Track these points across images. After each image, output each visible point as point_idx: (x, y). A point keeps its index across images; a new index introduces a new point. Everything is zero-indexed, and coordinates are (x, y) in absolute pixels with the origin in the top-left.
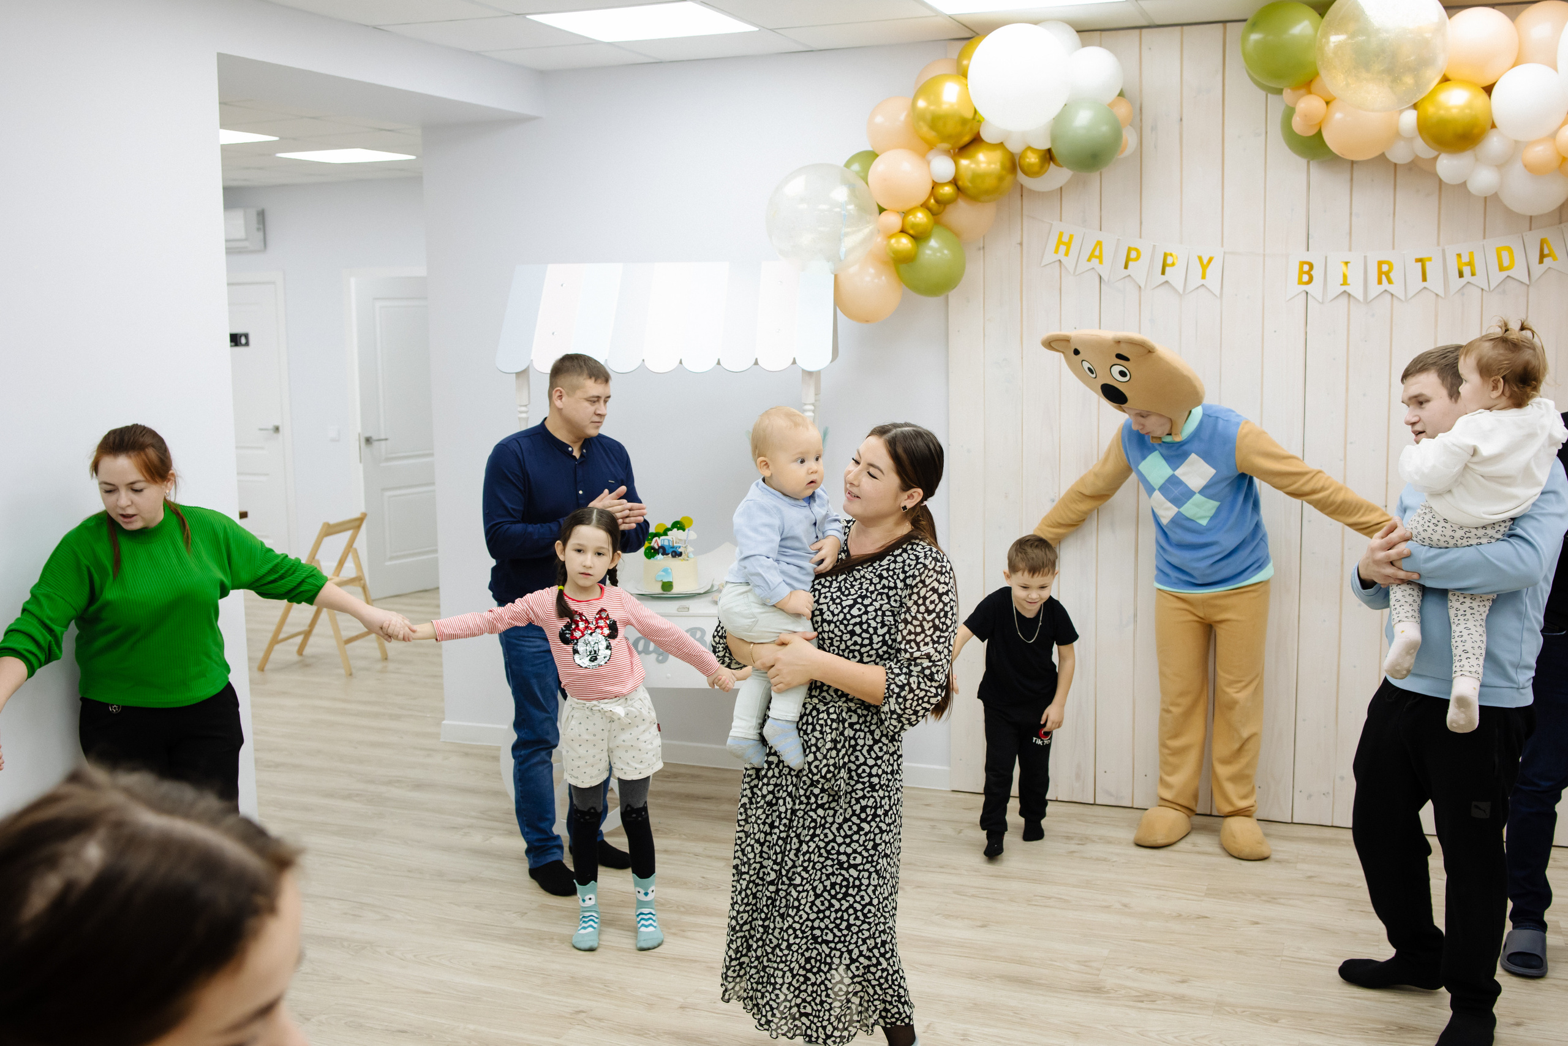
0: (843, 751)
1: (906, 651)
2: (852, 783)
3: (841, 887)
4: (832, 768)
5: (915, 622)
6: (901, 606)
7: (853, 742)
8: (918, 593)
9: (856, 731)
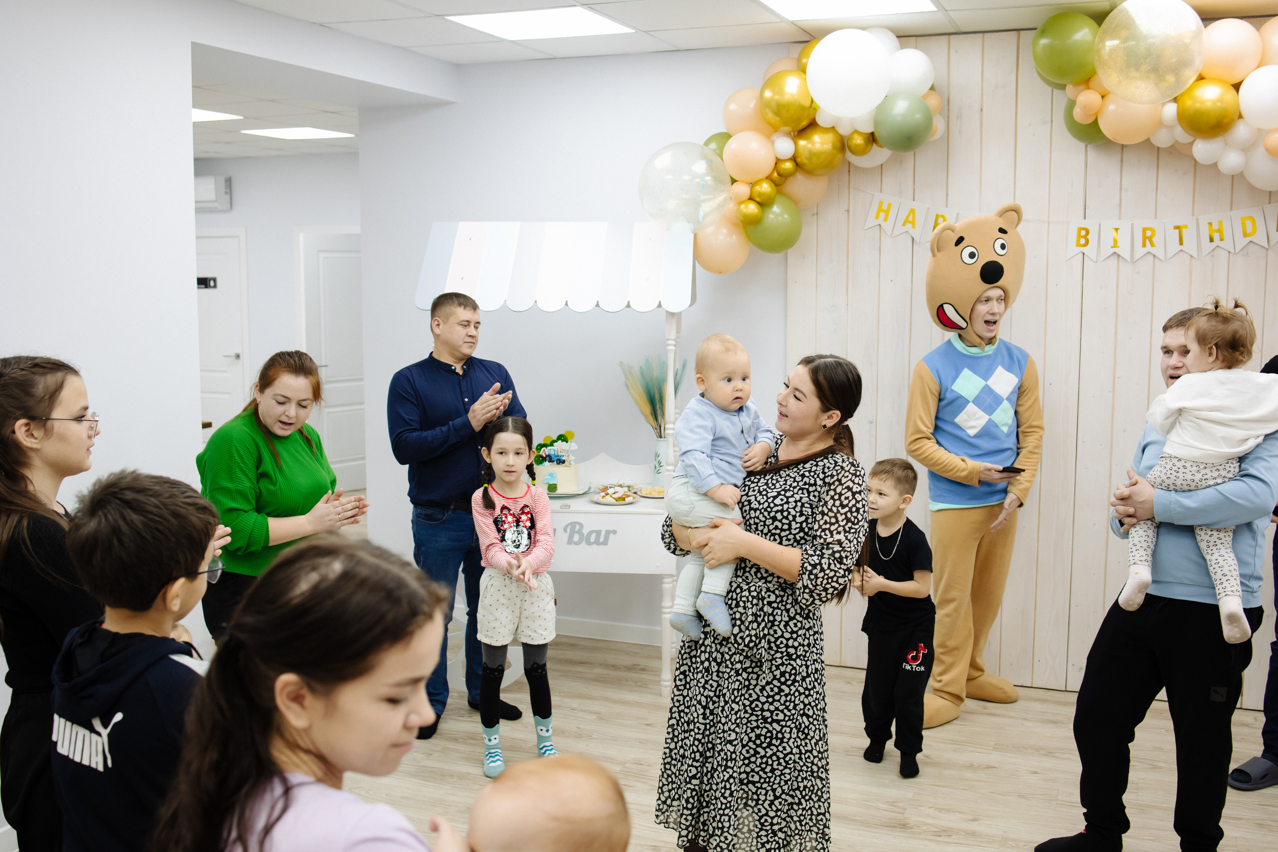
0: (763, 624)
1: (821, 537)
2: (772, 652)
3: (766, 738)
4: (754, 638)
5: (831, 514)
6: (820, 501)
7: (771, 618)
8: (835, 490)
9: (774, 608)
